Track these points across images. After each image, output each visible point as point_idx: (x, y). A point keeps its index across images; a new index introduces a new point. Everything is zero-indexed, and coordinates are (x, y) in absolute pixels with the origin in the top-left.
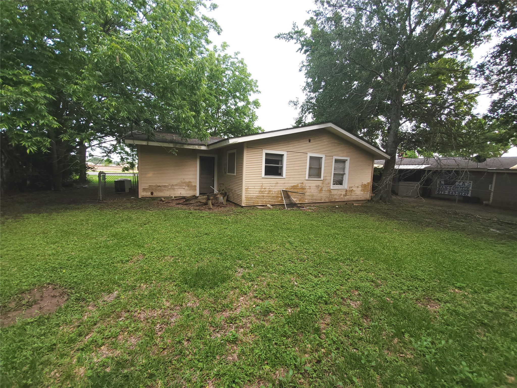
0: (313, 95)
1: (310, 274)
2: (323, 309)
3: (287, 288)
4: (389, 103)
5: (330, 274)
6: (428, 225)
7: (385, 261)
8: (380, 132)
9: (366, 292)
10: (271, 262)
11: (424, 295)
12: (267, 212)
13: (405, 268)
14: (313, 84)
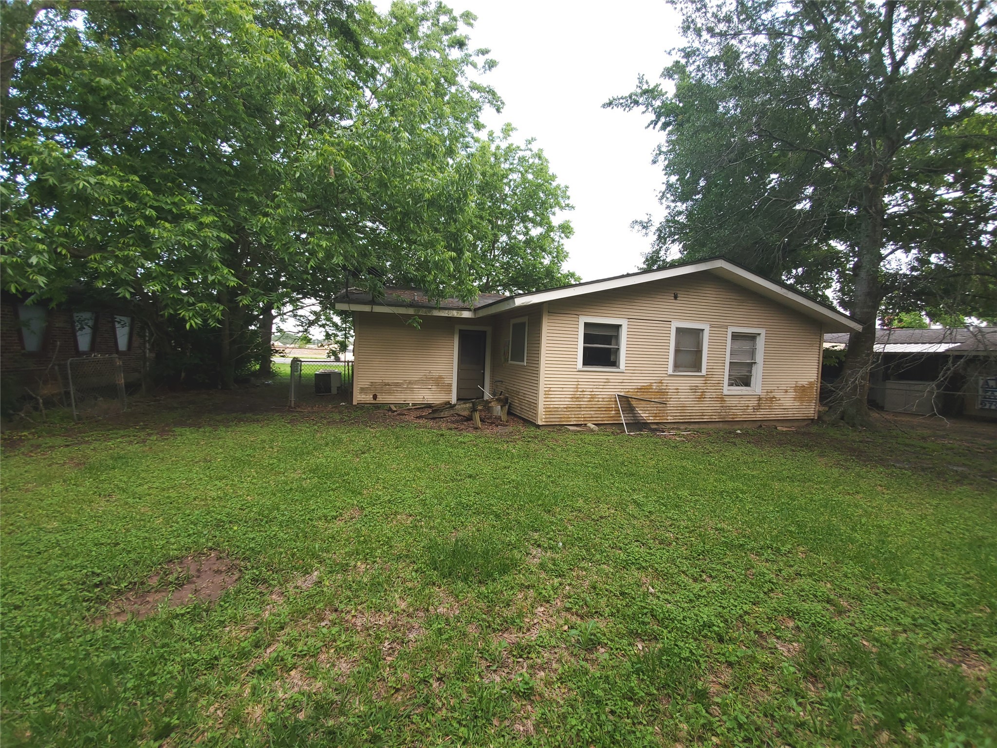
0: (681, 207)
1: (683, 572)
2: (715, 651)
3: (634, 599)
4: (853, 212)
5: (728, 577)
6: (961, 479)
7: (858, 558)
8: (834, 275)
9: (813, 625)
10: (597, 540)
11: (953, 641)
12: (588, 438)
13: (906, 577)
14: (682, 185)
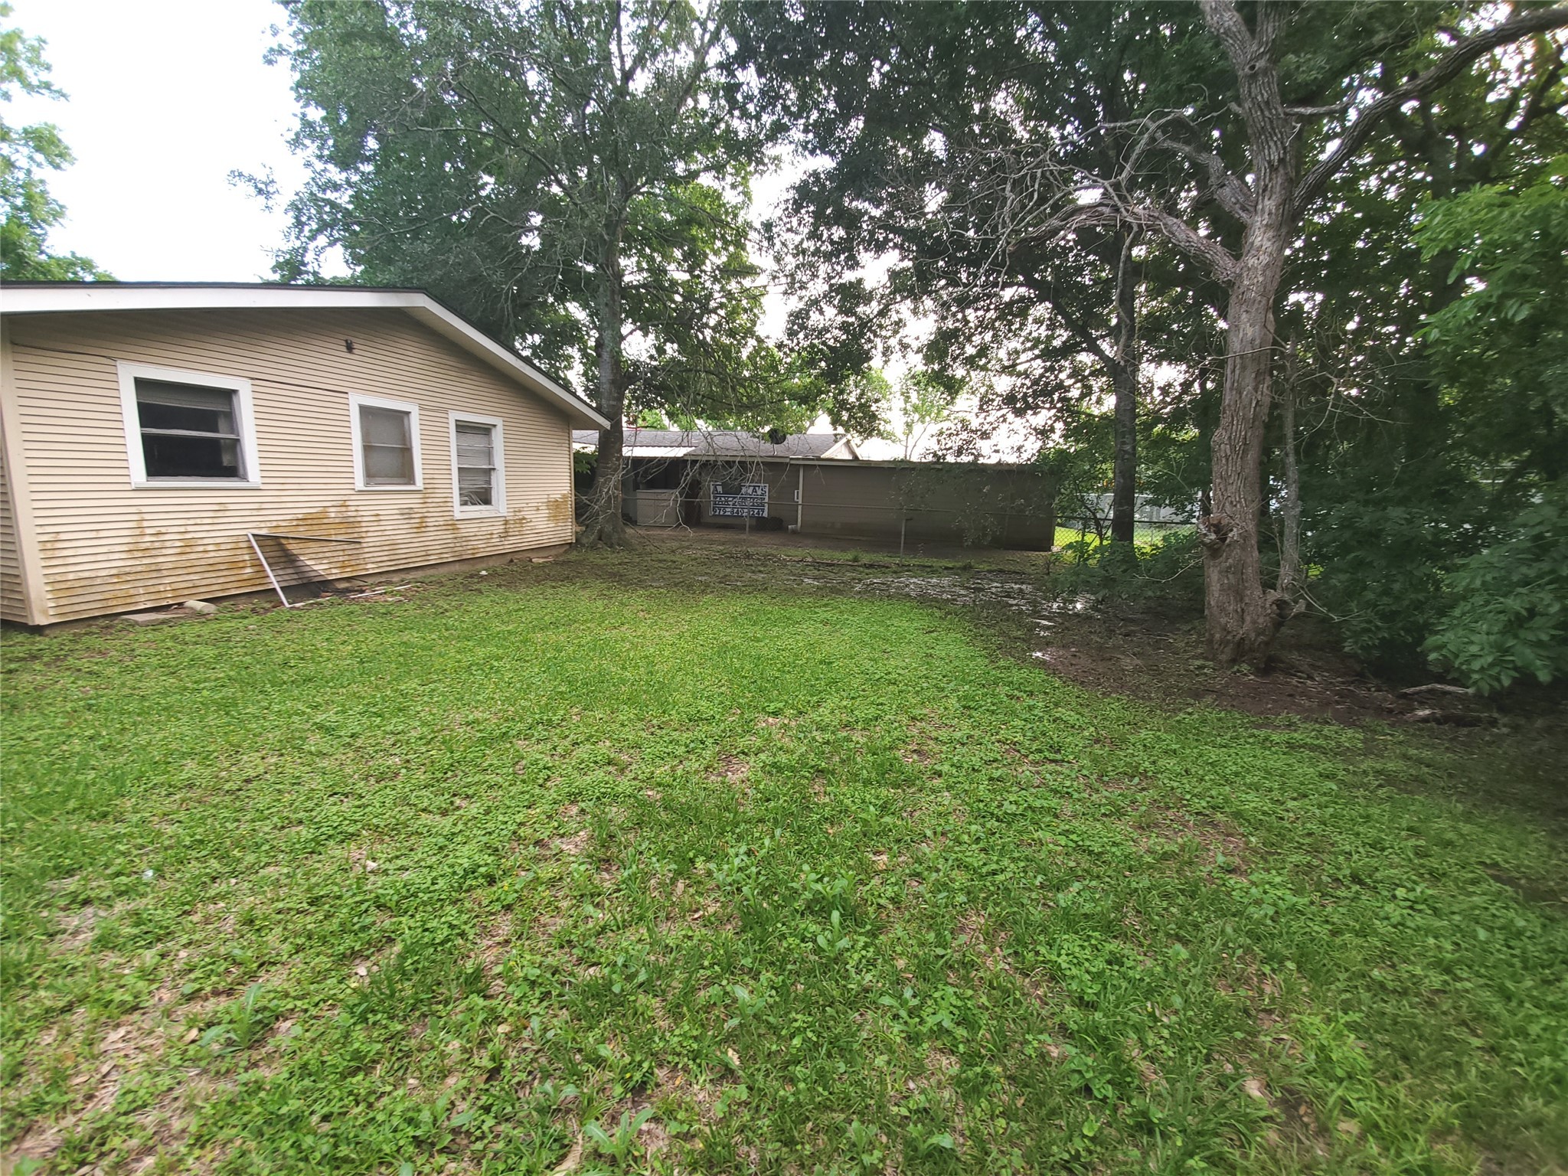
1: (424, 810)
2: (485, 902)
4: (590, 269)
5: (491, 787)
6: (705, 588)
7: (631, 701)
8: (574, 352)
9: (598, 798)
10: (244, 829)
11: (719, 753)
12: (190, 631)
13: (675, 703)
